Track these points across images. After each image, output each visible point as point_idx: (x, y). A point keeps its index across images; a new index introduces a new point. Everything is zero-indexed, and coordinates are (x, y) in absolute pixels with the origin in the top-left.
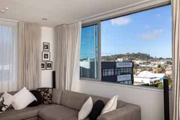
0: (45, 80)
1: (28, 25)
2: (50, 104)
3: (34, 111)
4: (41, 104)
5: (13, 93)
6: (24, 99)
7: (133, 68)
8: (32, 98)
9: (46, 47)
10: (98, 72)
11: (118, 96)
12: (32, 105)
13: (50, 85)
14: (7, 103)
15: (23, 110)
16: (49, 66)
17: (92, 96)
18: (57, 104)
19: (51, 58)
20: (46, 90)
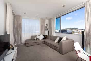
0: (47, 33)
2: (47, 39)
3: (44, 40)
4: (46, 39)
5: (39, 36)
6: (41, 37)
7: (72, 32)
8: (43, 37)
10: (61, 32)
12: (43, 39)
13: (48, 34)
14: (38, 38)
16: (48, 29)
17: (59, 37)
18: (49, 39)
20: (47, 35)
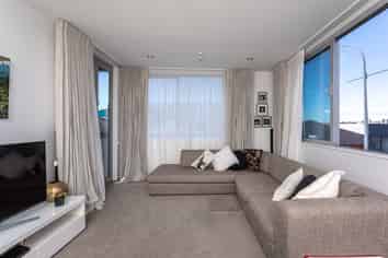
1: (237, 71)
6: (225, 160)
9: (263, 97)
11: (343, 173)
12: (233, 168)
14: (207, 160)
15: (222, 173)
16: (267, 122)
17: (305, 167)
18: (263, 172)
19: (270, 112)
